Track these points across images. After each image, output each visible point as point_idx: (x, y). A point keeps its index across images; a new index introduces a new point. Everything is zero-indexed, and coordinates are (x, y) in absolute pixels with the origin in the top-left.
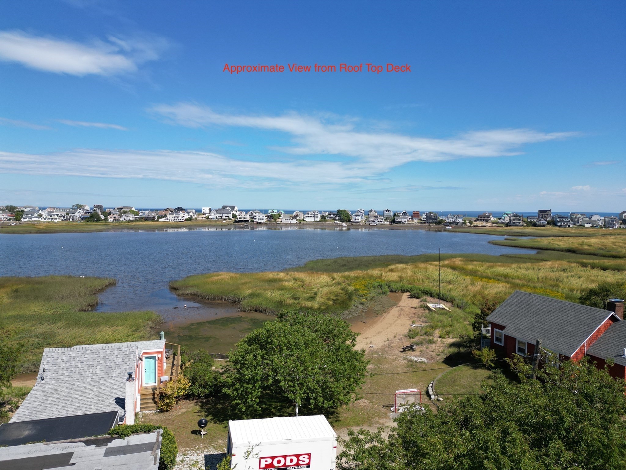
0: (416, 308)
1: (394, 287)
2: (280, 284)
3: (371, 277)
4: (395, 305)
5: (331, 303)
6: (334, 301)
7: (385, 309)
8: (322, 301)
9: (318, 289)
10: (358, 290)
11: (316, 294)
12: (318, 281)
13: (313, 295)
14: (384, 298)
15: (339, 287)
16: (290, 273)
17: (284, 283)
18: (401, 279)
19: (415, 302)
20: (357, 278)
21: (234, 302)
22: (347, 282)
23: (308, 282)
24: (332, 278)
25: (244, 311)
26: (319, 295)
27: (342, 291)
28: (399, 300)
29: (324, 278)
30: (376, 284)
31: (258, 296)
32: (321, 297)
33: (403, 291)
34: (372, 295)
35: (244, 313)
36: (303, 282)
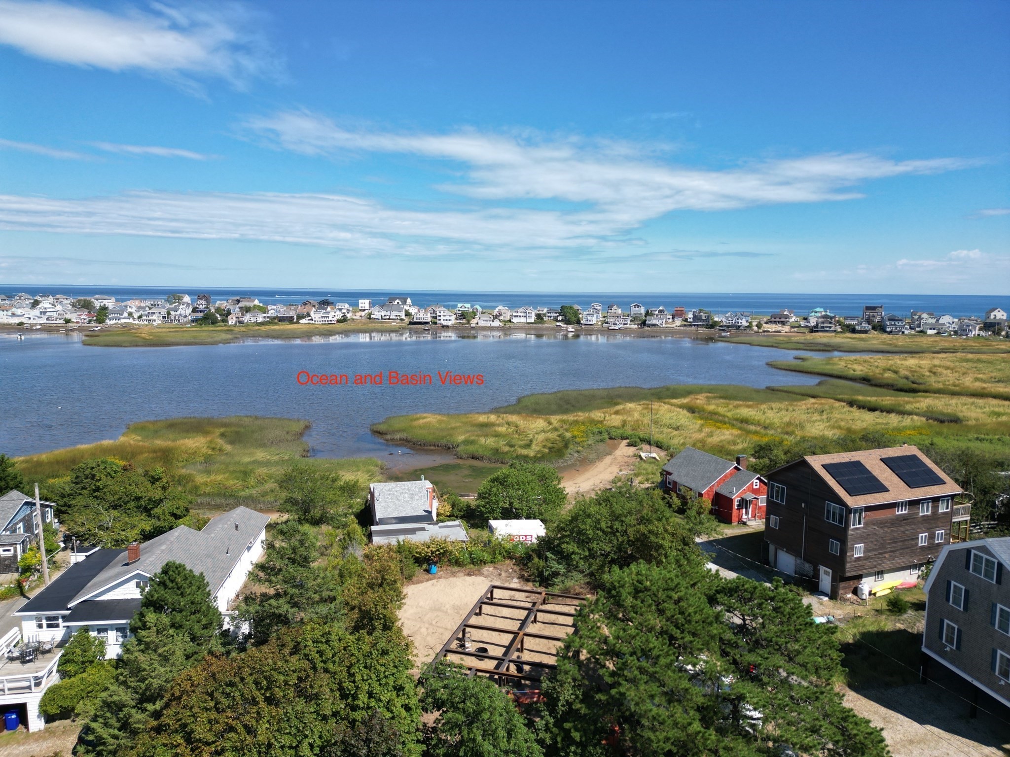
0: (629, 457)
1: (614, 434)
2: (493, 429)
3: (593, 422)
4: (609, 454)
5: (547, 451)
6: (550, 448)
7: (600, 457)
8: (537, 448)
9: (534, 436)
10: (575, 437)
11: (531, 441)
12: (533, 426)
13: (528, 442)
14: (601, 446)
15: (556, 433)
16: (501, 416)
17: (497, 428)
18: (624, 423)
19: (632, 450)
20: (576, 422)
21: (448, 449)
22: (565, 427)
23: (523, 426)
24: (548, 423)
25: (461, 458)
26: (535, 442)
27: (558, 438)
28: (615, 447)
29: (540, 423)
30: (596, 430)
31: (472, 442)
32: (537, 445)
33: (623, 438)
34: (589, 442)
35: (461, 460)
36: (517, 426)
